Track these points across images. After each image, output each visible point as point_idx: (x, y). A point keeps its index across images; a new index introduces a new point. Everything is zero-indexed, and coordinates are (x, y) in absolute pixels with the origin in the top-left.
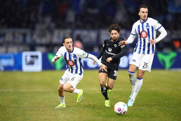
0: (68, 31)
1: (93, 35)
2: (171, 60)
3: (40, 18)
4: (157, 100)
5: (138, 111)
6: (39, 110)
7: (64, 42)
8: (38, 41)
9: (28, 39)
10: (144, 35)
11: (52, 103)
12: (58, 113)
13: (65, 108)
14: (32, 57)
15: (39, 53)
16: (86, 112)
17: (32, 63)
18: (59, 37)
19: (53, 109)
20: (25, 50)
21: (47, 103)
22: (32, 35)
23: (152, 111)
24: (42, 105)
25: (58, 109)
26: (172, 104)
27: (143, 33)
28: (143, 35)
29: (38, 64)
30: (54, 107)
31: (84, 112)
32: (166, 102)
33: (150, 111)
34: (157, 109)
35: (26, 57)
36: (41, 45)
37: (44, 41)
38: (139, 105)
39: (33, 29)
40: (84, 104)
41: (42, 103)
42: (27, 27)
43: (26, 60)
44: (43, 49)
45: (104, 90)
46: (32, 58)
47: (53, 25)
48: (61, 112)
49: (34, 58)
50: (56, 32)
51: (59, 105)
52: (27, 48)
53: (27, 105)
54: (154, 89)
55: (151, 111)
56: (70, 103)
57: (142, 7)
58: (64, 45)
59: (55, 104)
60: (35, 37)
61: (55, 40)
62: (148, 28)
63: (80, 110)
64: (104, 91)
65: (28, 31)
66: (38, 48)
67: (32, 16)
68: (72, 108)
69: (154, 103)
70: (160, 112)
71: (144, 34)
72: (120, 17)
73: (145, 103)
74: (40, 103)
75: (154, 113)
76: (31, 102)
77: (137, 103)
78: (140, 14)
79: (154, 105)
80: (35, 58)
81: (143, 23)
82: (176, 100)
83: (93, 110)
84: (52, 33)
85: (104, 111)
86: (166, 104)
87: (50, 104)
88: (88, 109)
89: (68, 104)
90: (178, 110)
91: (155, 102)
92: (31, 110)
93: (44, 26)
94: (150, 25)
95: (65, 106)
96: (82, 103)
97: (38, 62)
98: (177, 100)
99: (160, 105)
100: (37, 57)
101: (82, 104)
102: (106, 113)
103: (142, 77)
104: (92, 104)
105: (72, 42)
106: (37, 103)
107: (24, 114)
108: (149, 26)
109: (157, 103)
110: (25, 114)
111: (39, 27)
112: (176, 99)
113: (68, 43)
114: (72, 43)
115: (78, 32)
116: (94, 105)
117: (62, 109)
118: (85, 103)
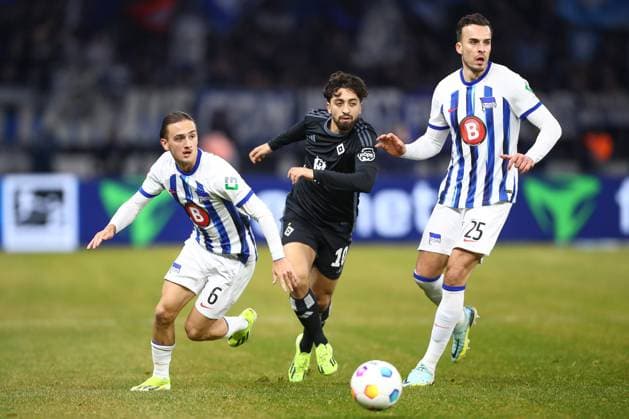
0: (180, 97)
1: (276, 111)
2: (578, 209)
3: (71, 47)
4: (522, 364)
5: (449, 406)
6: (66, 401)
7: (163, 134)
8: (63, 133)
9: (26, 129)
10: (473, 134)
11: (117, 373)
12: (141, 410)
13: (166, 391)
14: (41, 194)
15: (67, 182)
16: (250, 407)
17: (38, 219)
18: (143, 117)
19: (122, 398)
20: (14, 171)
21: (99, 373)
22: (39, 112)
23: (506, 404)
24: (78, 382)
25: (142, 396)
26: (581, 378)
27: (468, 126)
28: (469, 131)
29: (62, 223)
30: (127, 387)
31: (243, 408)
32: (558, 368)
33: (498, 402)
34: (524, 395)
35: (17, 194)
36: (74, 150)
37: (86, 133)
38: (453, 380)
39: (45, 87)
40: (241, 376)
41: (78, 372)
42: (20, 80)
43: (17, 206)
44: (84, 166)
45: (308, 307)
46: (40, 198)
47: (120, 73)
48: (151, 409)
49: (46, 199)
50: (133, 101)
51: (144, 381)
52: (22, 161)
53: (22, 383)
54: (511, 319)
55: (501, 406)
56: (187, 373)
57: (468, 22)
58: (166, 147)
59: (128, 376)
60: (51, 119)
61: (130, 130)
62: (488, 105)
63: (225, 398)
64: (309, 310)
65: (23, 97)
66: (62, 162)
67: (40, 35)
68: (195, 392)
69: (512, 374)
70: (536, 409)
71: (472, 130)
72: (376, 41)
73: (476, 372)
74: (71, 375)
75: (510, 412)
76: (35, 369)
77: (446, 372)
78: (463, 47)
79: (513, 382)
80: (53, 200)
81: (470, 85)
82: (597, 361)
83: (274, 400)
84: (116, 102)
85: (318, 402)
86: (557, 377)
87: (108, 376)
88: (257, 396)
89: (178, 377)
90: (604, 399)
91: (517, 368)
92: (38, 399)
93: (88, 78)
94: (498, 95)
95: (168, 387)
96: (234, 373)
97: (62, 215)
98: (601, 363)
99: (534, 382)
100: (59, 195)
101: (231, 376)
102: (326, 413)
103: (462, 285)
104: (271, 378)
105: (195, 133)
106: (60, 371)
107: (9, 415)
108: (493, 100)
109: (524, 371)
110: (15, 415)
111: (66, 82)
112: (597, 358)
113: (181, 137)
114: (196, 139)
115: (216, 101)
116: (281, 380)
117: (155, 395)
118: (243, 374)
